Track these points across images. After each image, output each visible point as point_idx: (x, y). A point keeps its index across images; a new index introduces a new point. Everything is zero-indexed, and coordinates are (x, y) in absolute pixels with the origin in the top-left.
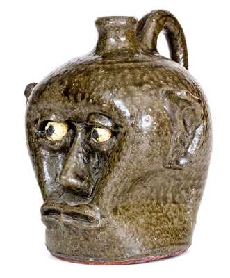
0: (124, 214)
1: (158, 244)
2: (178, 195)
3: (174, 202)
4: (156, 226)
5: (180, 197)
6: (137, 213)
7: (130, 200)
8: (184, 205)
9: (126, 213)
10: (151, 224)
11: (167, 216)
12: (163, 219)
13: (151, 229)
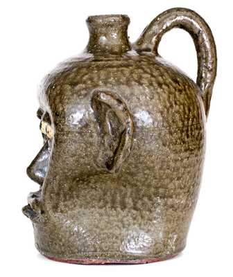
0: (67, 212)
1: (101, 248)
2: (140, 202)
3: (135, 208)
4: (102, 230)
5: (143, 204)
6: (84, 214)
7: (76, 199)
8: (148, 213)
9: (69, 212)
10: (97, 227)
11: (122, 222)
12: (115, 223)
13: (95, 231)
